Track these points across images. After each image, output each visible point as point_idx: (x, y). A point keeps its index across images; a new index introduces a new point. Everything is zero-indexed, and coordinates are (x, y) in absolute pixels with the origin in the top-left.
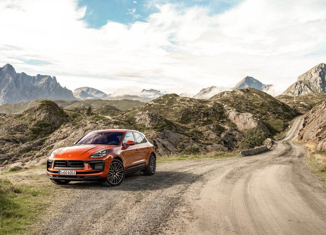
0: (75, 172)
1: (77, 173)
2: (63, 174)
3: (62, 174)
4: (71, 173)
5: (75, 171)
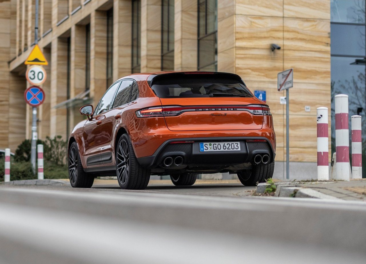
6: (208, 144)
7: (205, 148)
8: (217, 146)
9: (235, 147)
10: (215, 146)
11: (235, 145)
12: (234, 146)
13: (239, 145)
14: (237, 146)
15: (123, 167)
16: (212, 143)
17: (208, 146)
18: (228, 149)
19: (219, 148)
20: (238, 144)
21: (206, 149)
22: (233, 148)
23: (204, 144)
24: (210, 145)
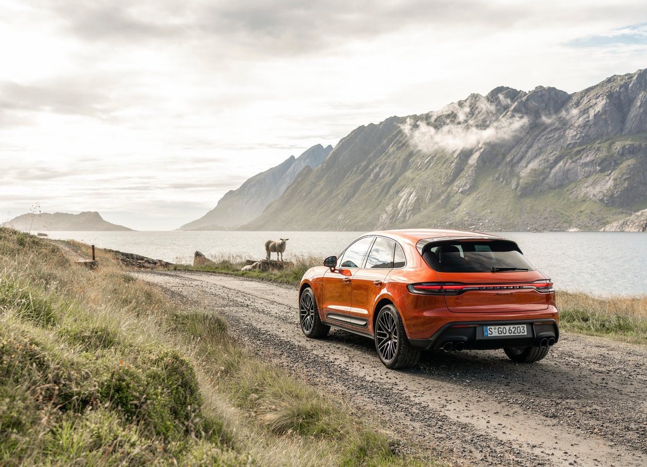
6: (493, 327)
7: (489, 332)
8: (502, 330)
9: (522, 330)
10: (500, 329)
11: (522, 328)
12: (520, 329)
13: (525, 329)
14: (523, 329)
15: (386, 344)
16: (497, 327)
17: (493, 330)
18: (514, 333)
19: (505, 332)
20: (524, 327)
21: (491, 333)
22: (519, 332)
23: (489, 327)
24: (495, 329)
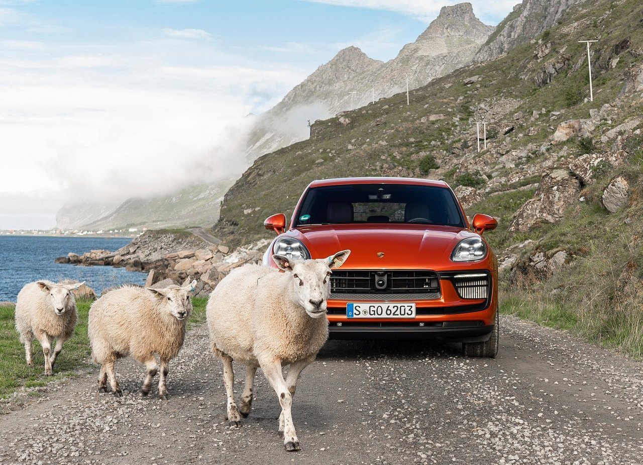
0: (414, 309)
1: (419, 311)
2: (368, 316)
3: (362, 316)
4: (398, 312)
5: (413, 305)
